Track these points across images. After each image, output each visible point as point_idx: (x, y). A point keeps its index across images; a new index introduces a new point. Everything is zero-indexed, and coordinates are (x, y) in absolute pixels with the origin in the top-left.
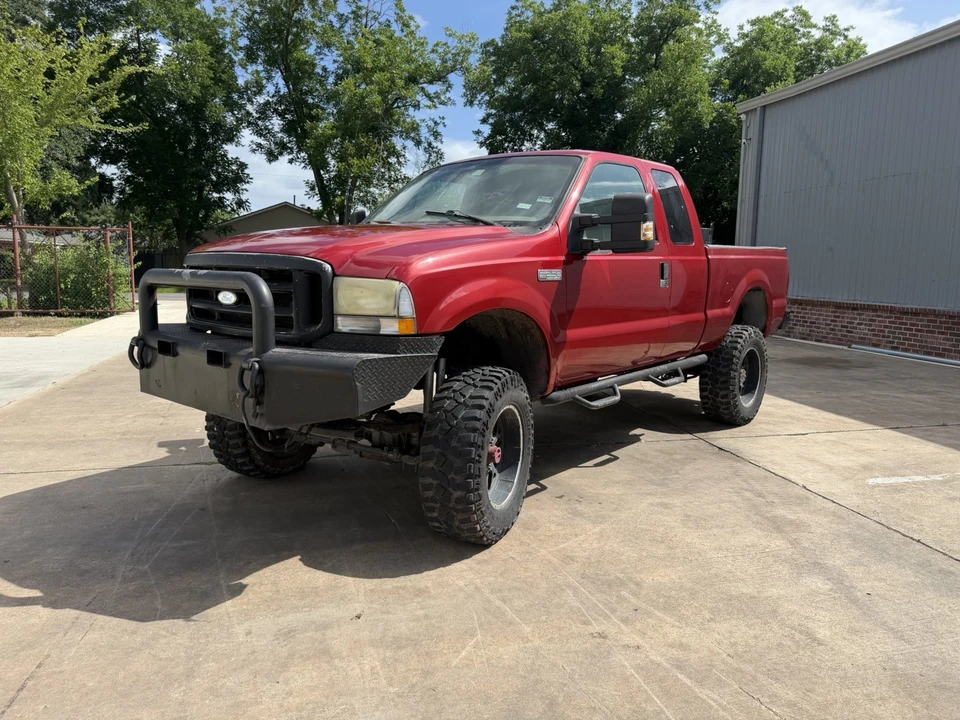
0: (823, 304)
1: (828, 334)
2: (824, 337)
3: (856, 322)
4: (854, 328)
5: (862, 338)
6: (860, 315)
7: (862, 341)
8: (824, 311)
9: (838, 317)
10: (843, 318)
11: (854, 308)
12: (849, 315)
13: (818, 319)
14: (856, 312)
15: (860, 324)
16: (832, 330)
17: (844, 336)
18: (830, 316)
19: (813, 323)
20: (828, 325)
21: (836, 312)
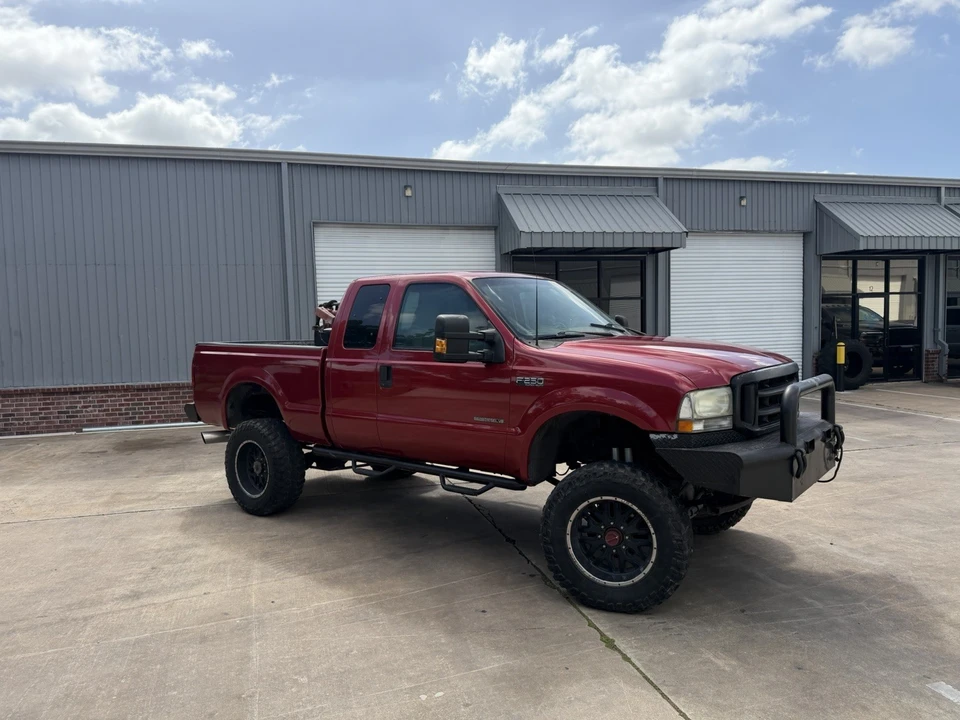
0: (23, 393)
1: (38, 423)
2: (33, 428)
3: (79, 405)
4: (78, 412)
5: (91, 420)
6: (84, 398)
7: (93, 423)
8: (26, 401)
9: (52, 404)
10: (59, 403)
11: (74, 392)
12: (65, 402)
13: (16, 410)
14: (77, 396)
15: (85, 407)
16: (44, 418)
17: (65, 421)
18: (37, 405)
19: (11, 415)
20: (36, 414)
21: (45, 399)
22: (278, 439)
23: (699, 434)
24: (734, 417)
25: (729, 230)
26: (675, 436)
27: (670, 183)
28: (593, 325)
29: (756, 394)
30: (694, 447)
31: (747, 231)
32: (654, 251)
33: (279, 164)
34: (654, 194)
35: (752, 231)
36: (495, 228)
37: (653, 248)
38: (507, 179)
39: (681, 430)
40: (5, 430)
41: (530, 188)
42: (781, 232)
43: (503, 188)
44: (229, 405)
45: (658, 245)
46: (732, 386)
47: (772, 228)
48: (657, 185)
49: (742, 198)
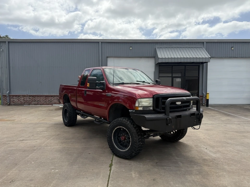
0: (41, 96)
1: (44, 103)
2: (43, 104)
3: (53, 99)
4: (52, 101)
5: (55, 103)
6: (54, 98)
8: (42, 98)
9: (47, 99)
10: (48, 99)
11: (52, 96)
12: (50, 98)
13: (40, 100)
14: (52, 97)
15: (54, 100)
16: (45, 102)
17: (50, 103)
18: (44, 99)
19: (38, 101)
20: (44, 101)
21: (45, 98)
22: (71, 108)
23: (140, 111)
24: (153, 107)
25: (227, 57)
26: (134, 111)
27: (208, 44)
28: (137, 81)
29: (161, 100)
30: (138, 114)
31: (234, 57)
32: (202, 63)
33: (99, 42)
34: (203, 47)
35: (236, 57)
36: (154, 57)
37: (202, 62)
38: (158, 44)
39: (136, 109)
40: (37, 104)
41: (165, 46)
42: (246, 57)
43: (157, 46)
44: (64, 99)
45: (204, 61)
46: (153, 98)
47: (243, 56)
48: (204, 44)
49: (232, 47)
